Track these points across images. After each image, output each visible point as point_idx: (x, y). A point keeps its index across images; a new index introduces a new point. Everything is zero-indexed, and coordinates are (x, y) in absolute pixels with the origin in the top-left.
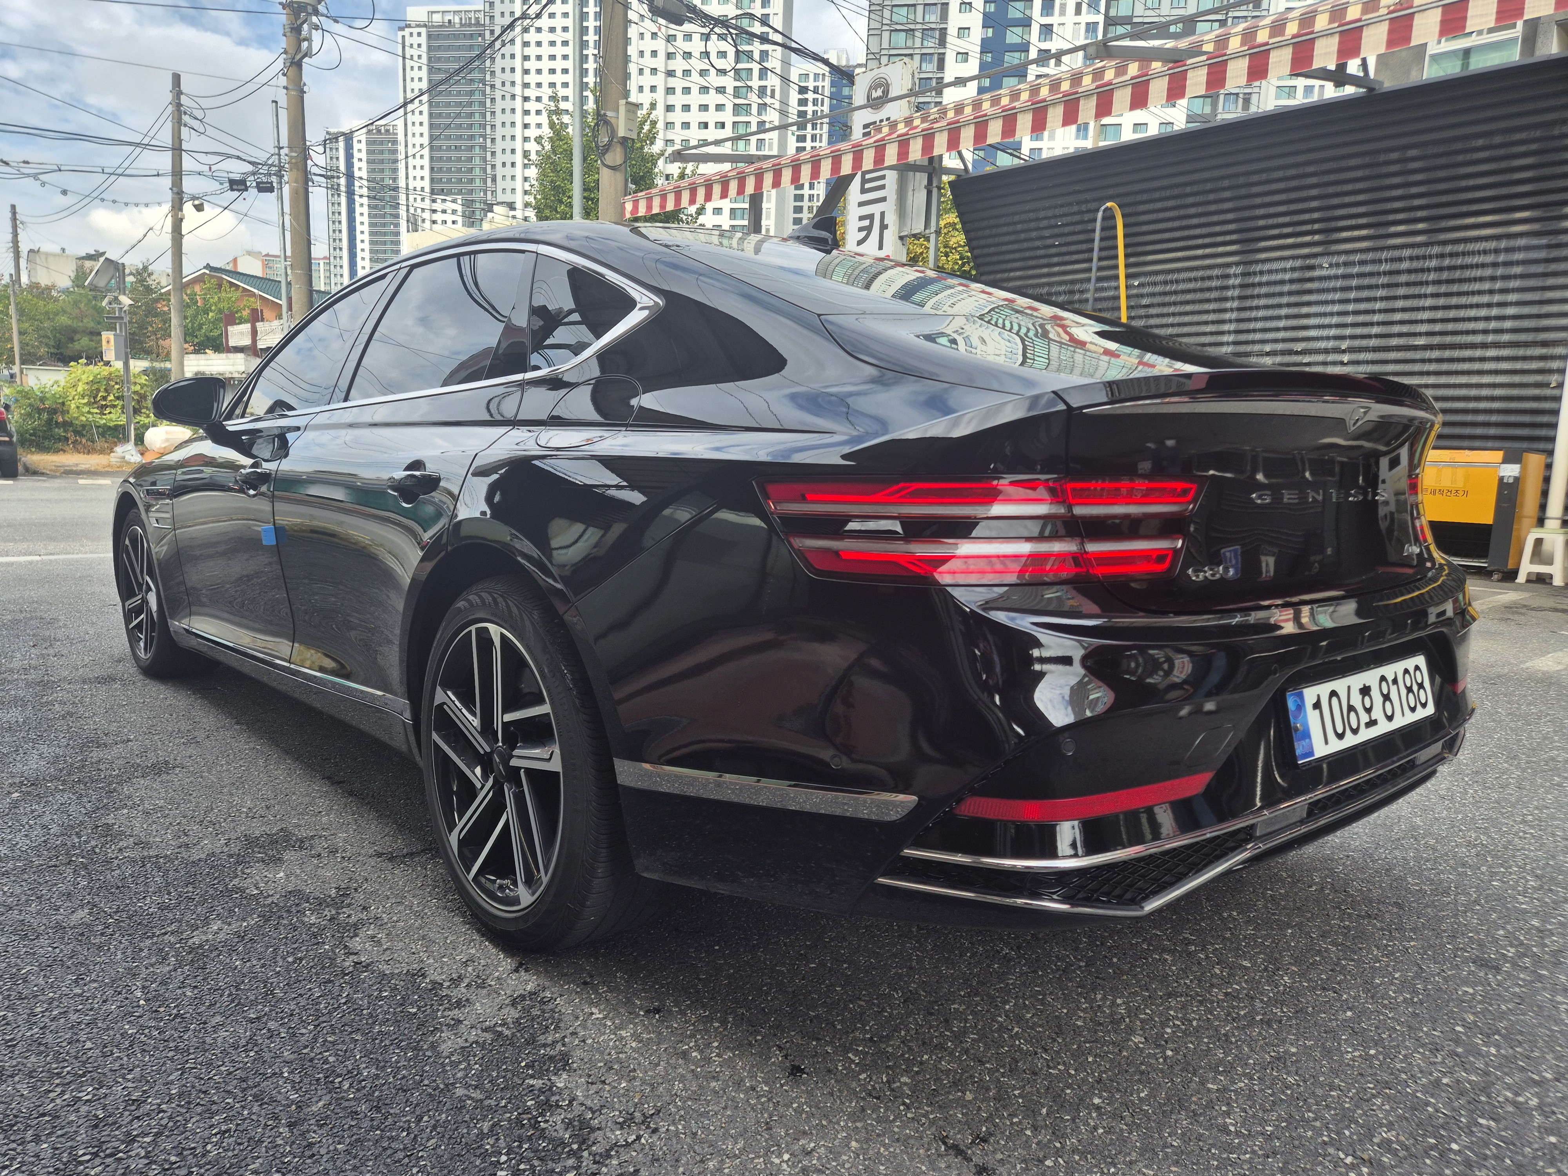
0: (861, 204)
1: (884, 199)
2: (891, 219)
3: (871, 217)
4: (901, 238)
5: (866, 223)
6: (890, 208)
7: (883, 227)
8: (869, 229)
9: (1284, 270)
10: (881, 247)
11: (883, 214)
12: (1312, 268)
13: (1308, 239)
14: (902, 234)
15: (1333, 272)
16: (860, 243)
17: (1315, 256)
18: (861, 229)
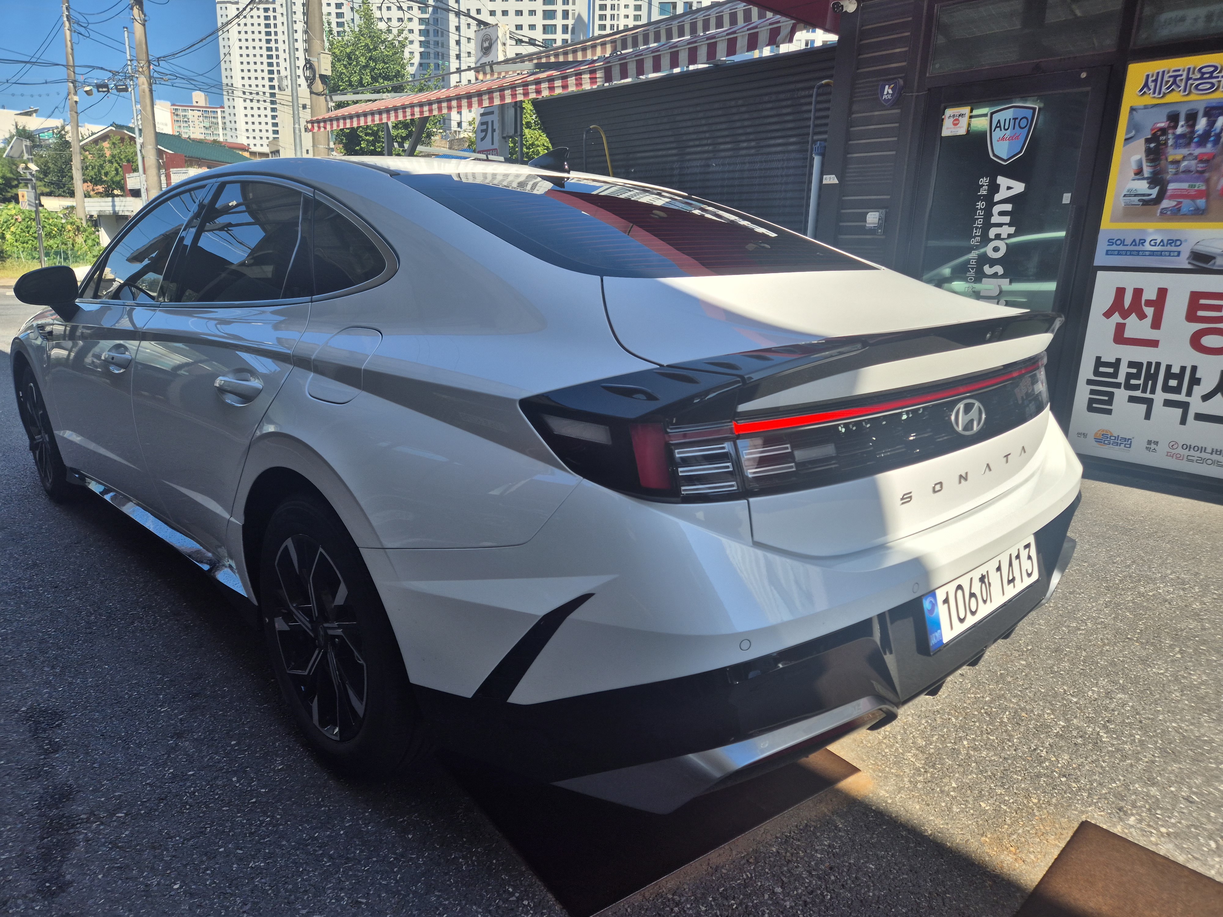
0: (481, 115)
2: (496, 126)
3: (486, 123)
4: (504, 138)
5: (484, 127)
6: (496, 118)
7: (493, 130)
8: (485, 131)
9: (697, 166)
10: (493, 144)
11: (492, 122)
12: (708, 166)
13: (706, 148)
14: (505, 135)
15: (717, 169)
16: (483, 139)
17: (710, 159)
18: (482, 131)
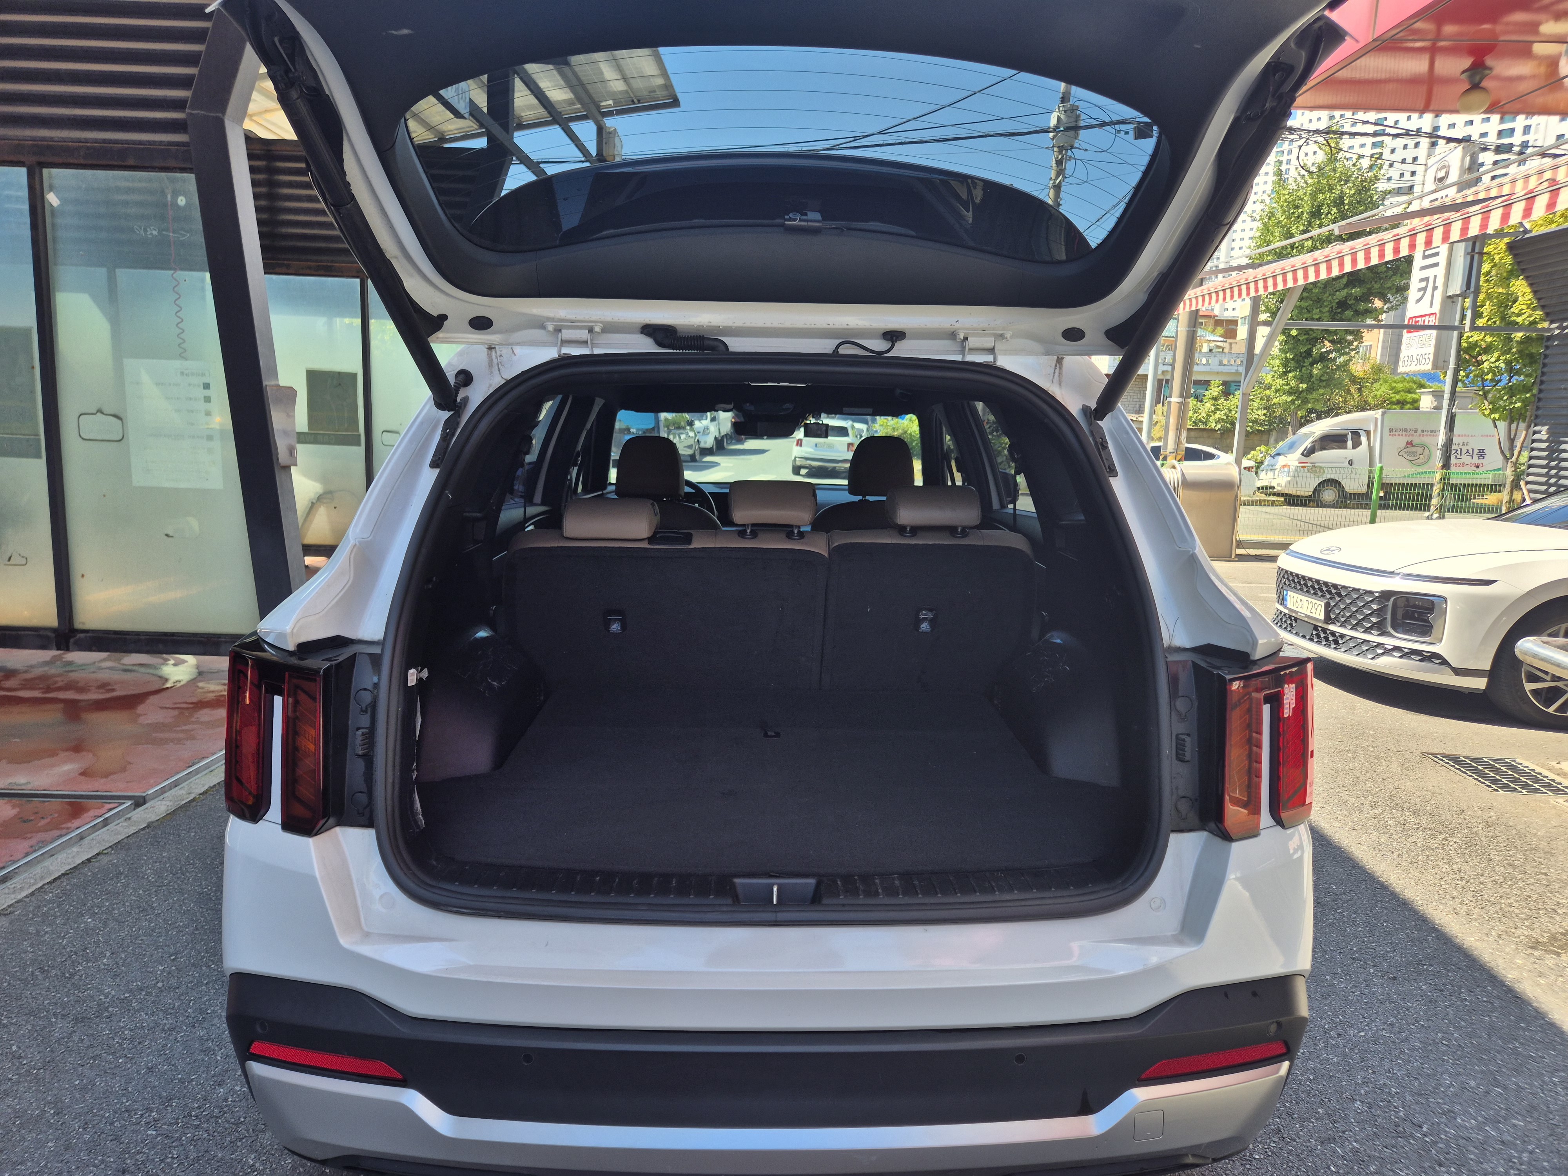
0: (1423, 268)
1: (1436, 265)
4: (1449, 297)
5: (1423, 284)
6: (1440, 271)
7: (1435, 288)
8: (1424, 289)
10: (1431, 306)
11: (1435, 277)
14: (1449, 294)
16: (1418, 301)
18: (1420, 290)
